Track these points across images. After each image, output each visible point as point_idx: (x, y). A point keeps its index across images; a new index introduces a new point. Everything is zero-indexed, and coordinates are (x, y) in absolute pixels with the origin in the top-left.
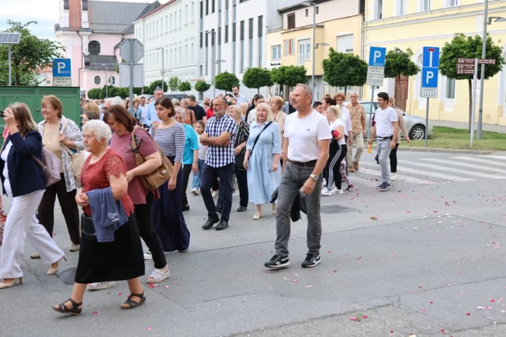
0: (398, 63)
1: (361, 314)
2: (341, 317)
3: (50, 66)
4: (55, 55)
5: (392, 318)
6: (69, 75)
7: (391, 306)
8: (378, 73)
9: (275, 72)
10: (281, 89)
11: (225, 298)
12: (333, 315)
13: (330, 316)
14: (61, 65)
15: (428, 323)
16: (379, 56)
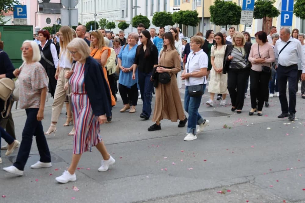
0: (265, 8)
1: (226, 188)
2: (211, 191)
3: (11, 10)
4: (15, 2)
5: (248, 191)
6: (26, 17)
7: (248, 183)
8: (249, 15)
9: (175, 14)
10: (180, 27)
11: (129, 177)
12: (206, 189)
13: (204, 190)
14: (20, 10)
15: (274, 195)
16: (250, 3)
